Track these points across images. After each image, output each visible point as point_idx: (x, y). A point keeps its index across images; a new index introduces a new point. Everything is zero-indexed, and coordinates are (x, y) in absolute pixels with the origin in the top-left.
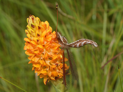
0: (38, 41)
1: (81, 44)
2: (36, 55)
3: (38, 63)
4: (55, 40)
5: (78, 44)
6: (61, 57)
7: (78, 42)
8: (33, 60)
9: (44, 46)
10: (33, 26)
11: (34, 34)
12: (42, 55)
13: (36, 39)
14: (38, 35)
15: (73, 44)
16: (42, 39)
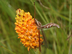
0: (23, 24)
1: (49, 26)
2: (22, 33)
3: (24, 38)
4: (33, 24)
5: (48, 26)
6: (38, 34)
7: (48, 25)
8: (20, 36)
9: (27, 27)
10: (19, 16)
11: (21, 20)
12: (26, 33)
13: (22, 23)
14: (23, 21)
15: (45, 26)
16: (25, 23)
